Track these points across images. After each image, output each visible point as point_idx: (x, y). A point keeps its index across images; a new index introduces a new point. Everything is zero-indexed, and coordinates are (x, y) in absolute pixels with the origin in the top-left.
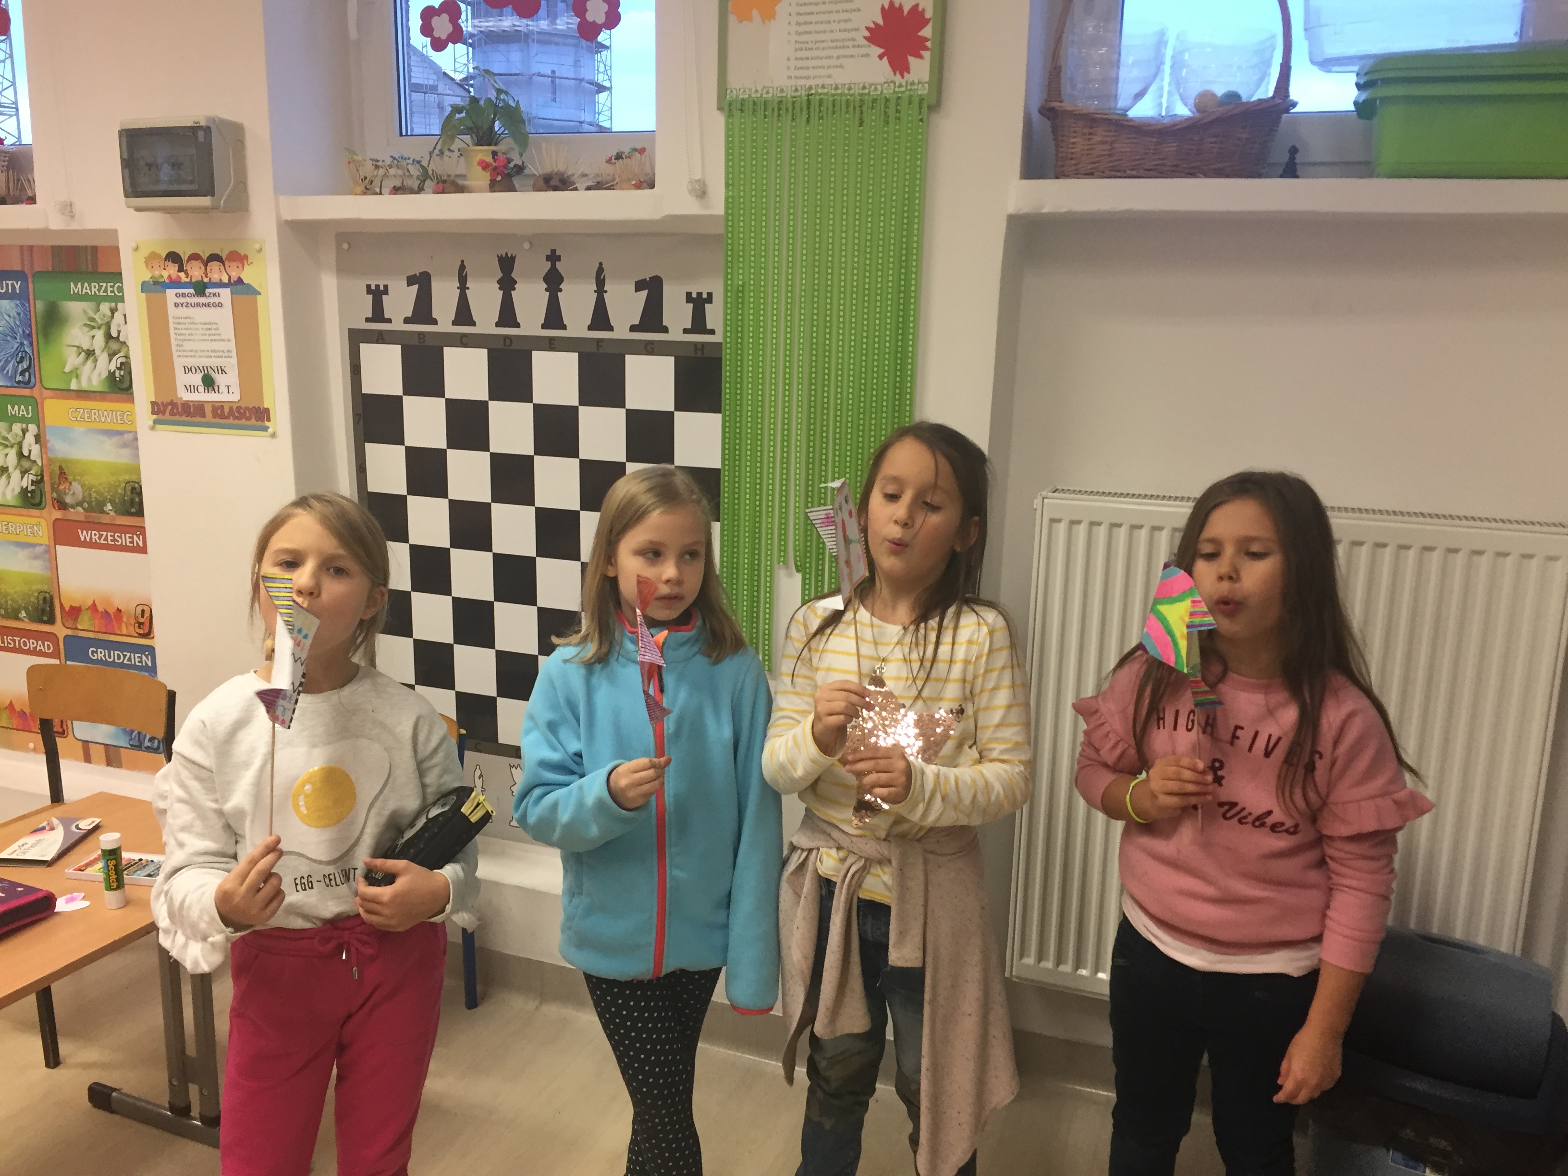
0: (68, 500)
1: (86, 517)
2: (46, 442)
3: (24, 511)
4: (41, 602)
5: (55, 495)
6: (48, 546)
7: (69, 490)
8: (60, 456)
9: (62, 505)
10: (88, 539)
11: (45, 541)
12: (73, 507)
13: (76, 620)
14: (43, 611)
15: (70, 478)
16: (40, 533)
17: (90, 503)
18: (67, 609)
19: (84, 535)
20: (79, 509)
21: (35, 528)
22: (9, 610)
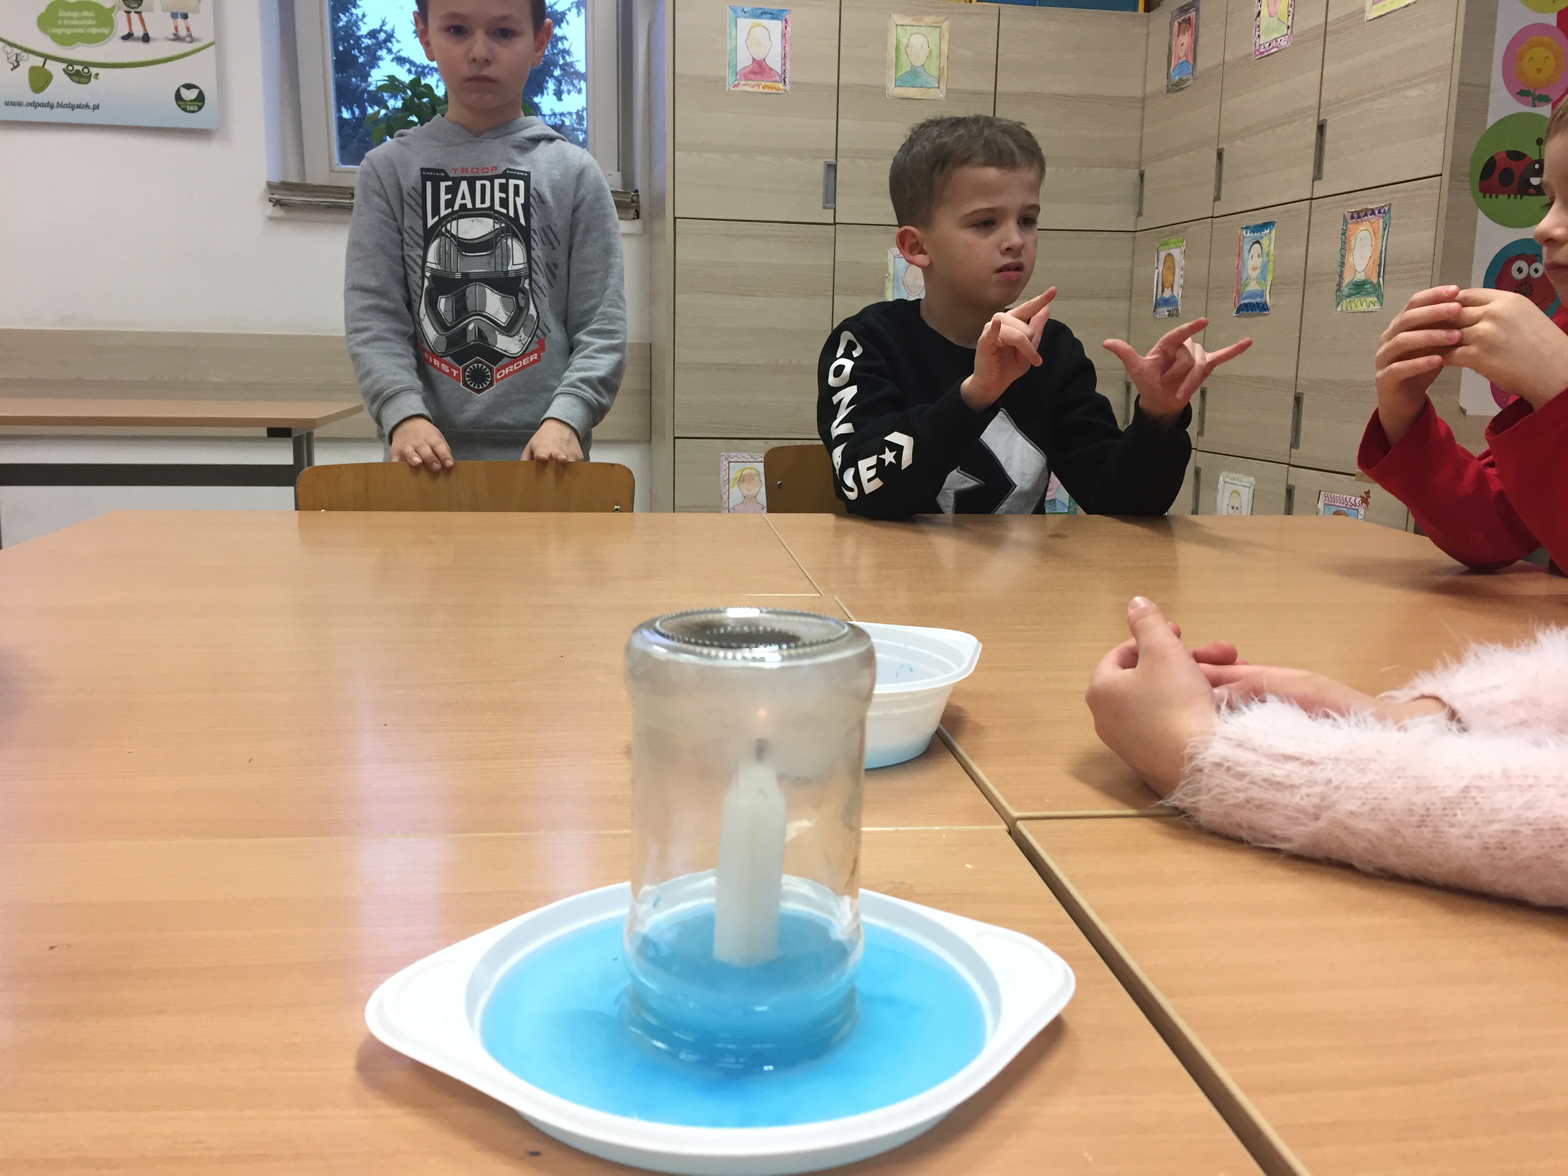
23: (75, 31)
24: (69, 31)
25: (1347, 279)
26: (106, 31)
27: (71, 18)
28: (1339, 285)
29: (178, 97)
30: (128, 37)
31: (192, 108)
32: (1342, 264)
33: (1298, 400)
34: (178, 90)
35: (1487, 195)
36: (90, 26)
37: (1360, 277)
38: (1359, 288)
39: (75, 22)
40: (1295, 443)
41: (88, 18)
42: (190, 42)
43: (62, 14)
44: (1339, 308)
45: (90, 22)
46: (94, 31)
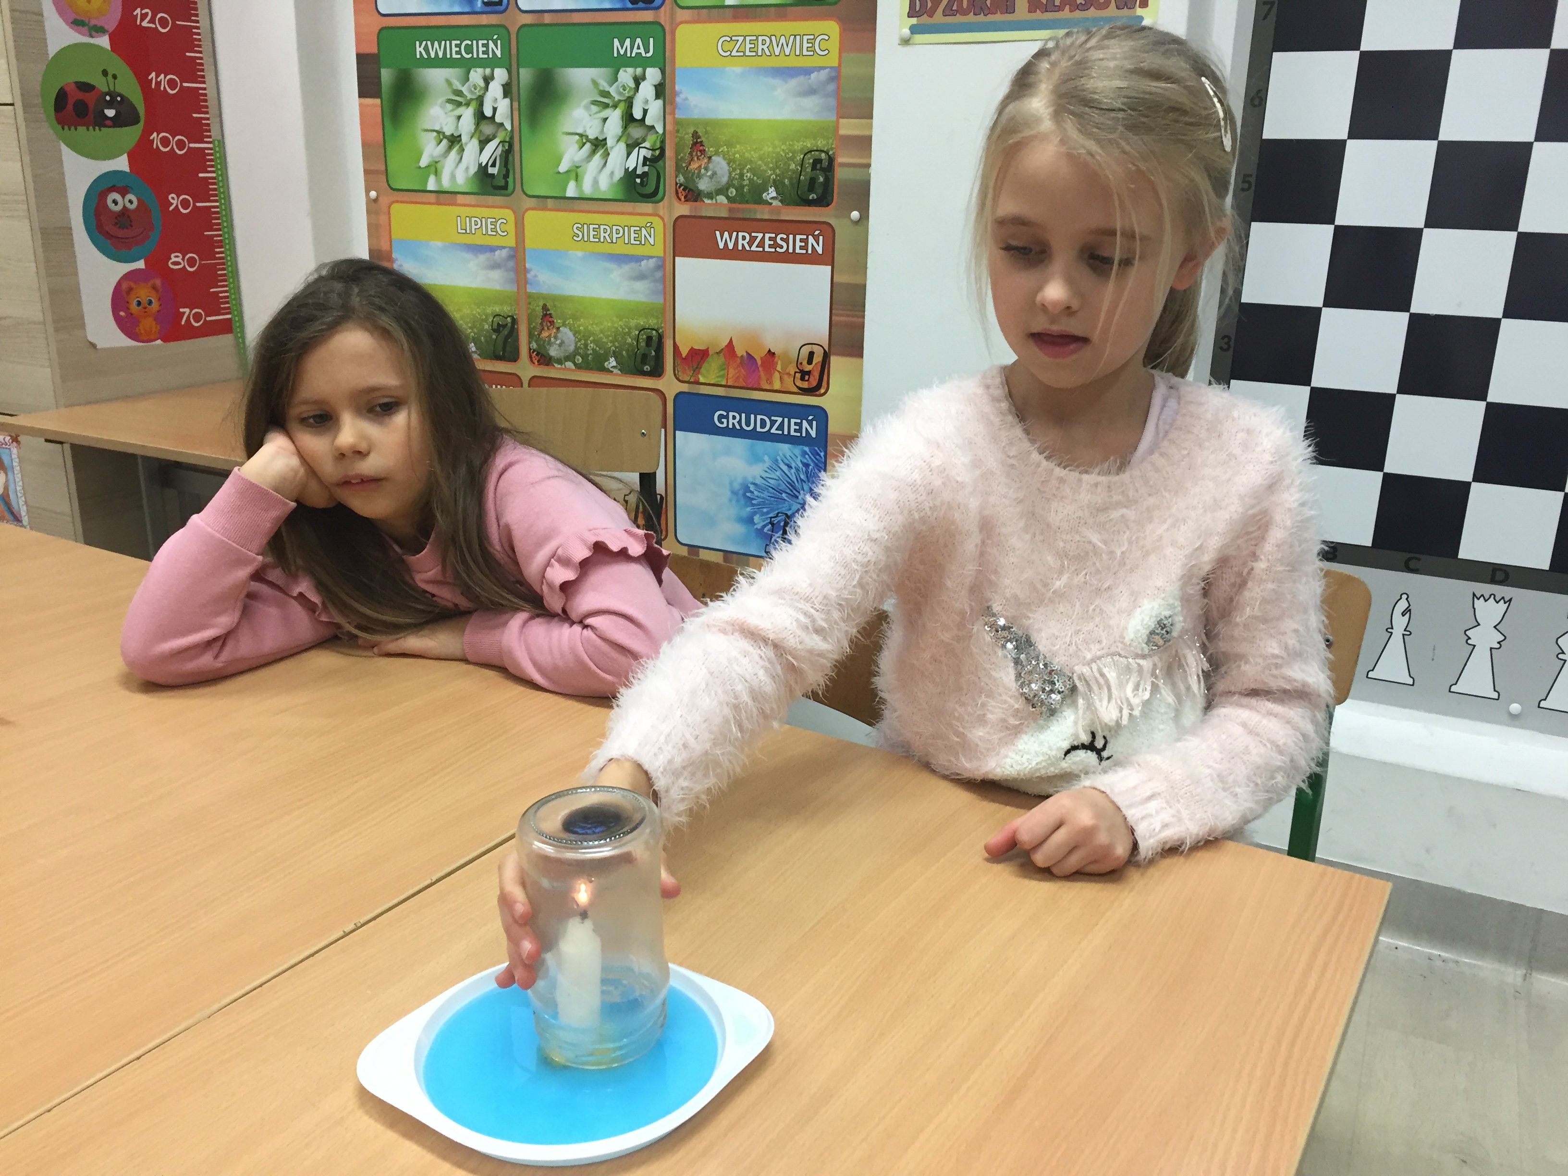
0: (703, 185)
1: (731, 210)
2: (675, 94)
3: (629, 207)
4: (643, 344)
5: (681, 179)
6: (663, 259)
7: (706, 169)
8: (696, 115)
9: (691, 194)
10: (731, 246)
11: (659, 251)
12: (710, 196)
13: (697, 370)
14: (645, 358)
15: (710, 150)
16: (651, 240)
17: (739, 189)
18: (684, 352)
19: (723, 240)
20: (722, 199)
21: (644, 231)
22: (590, 357)
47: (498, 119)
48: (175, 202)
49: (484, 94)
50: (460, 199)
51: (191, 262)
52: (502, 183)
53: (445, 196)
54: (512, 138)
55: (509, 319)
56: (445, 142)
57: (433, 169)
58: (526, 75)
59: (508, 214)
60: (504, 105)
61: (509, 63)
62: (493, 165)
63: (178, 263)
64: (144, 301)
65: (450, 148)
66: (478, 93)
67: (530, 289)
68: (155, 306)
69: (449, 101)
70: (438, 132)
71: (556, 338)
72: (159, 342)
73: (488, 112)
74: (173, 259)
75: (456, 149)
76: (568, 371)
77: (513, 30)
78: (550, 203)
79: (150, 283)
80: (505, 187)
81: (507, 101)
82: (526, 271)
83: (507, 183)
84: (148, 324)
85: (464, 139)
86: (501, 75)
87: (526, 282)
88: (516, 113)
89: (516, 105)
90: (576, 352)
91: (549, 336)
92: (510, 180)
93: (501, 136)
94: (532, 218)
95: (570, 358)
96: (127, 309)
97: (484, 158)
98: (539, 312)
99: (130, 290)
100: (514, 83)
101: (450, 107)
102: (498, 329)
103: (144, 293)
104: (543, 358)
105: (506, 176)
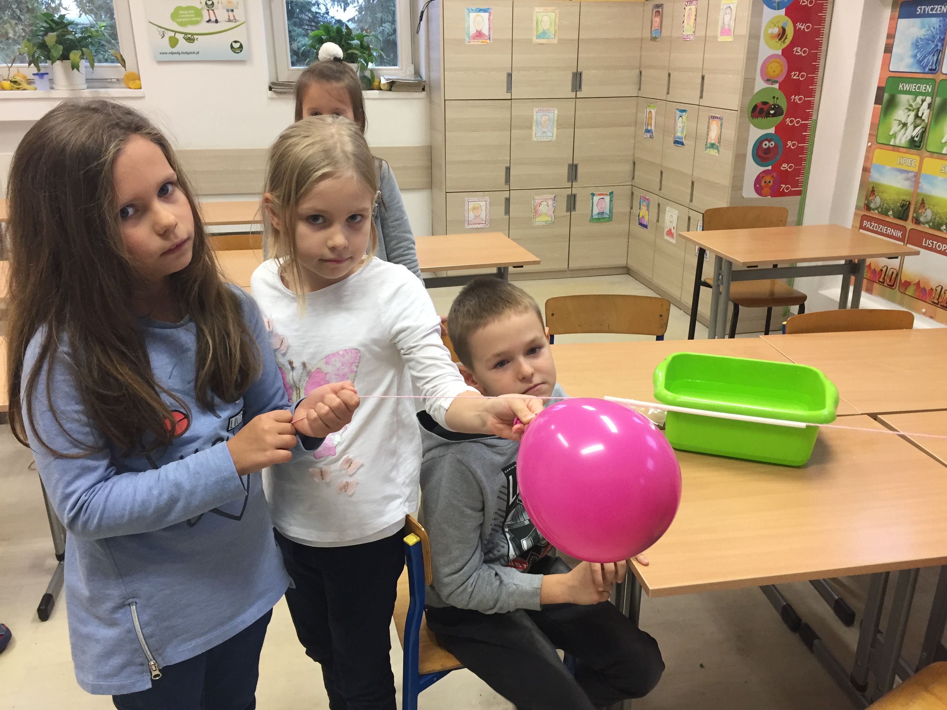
22: (936, 224)
23: (186, 19)
24: (184, 20)
25: (709, 142)
26: (199, 19)
27: (185, 14)
28: (707, 142)
29: (232, 47)
30: (209, 21)
31: (238, 51)
32: (708, 135)
33: (693, 183)
34: (232, 44)
35: (754, 118)
36: (192, 17)
37: (713, 142)
38: (712, 146)
39: (186, 16)
40: (691, 201)
41: (192, 14)
42: (235, 22)
43: (181, 12)
44: (706, 152)
45: (192, 15)
46: (194, 19)
47: (923, 118)
48: (789, 144)
49: (921, 107)
50: (901, 149)
51: (790, 167)
52: (918, 144)
53: (896, 148)
54: (926, 126)
55: (908, 202)
56: (901, 125)
57: (894, 136)
58: (938, 100)
59: (918, 158)
60: (927, 112)
61: (933, 95)
62: (917, 137)
63: (785, 168)
64: (768, 181)
65: (902, 128)
66: (918, 106)
67: (919, 191)
68: (771, 184)
69: (907, 109)
70: (900, 121)
71: (924, 213)
72: (769, 197)
73: (920, 115)
74: (783, 166)
75: (905, 128)
76: (925, 228)
77: (938, 81)
78: (935, 155)
79: (772, 175)
80: (919, 147)
81: (929, 110)
82: (919, 183)
83: (920, 145)
84: (767, 190)
85: (908, 125)
86: (929, 99)
87: (918, 187)
88: (931, 116)
89: (931, 112)
90: (930, 221)
91: (922, 212)
92: (922, 144)
93: (923, 125)
94: (927, 161)
95: (927, 223)
96: (760, 184)
97: (914, 134)
98: (920, 201)
99: (763, 177)
100: (933, 103)
101: (906, 111)
102: (902, 206)
103: (768, 178)
104: (917, 221)
105: (921, 142)
